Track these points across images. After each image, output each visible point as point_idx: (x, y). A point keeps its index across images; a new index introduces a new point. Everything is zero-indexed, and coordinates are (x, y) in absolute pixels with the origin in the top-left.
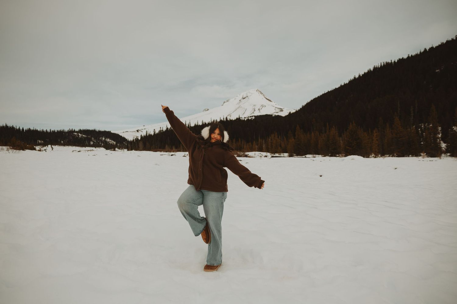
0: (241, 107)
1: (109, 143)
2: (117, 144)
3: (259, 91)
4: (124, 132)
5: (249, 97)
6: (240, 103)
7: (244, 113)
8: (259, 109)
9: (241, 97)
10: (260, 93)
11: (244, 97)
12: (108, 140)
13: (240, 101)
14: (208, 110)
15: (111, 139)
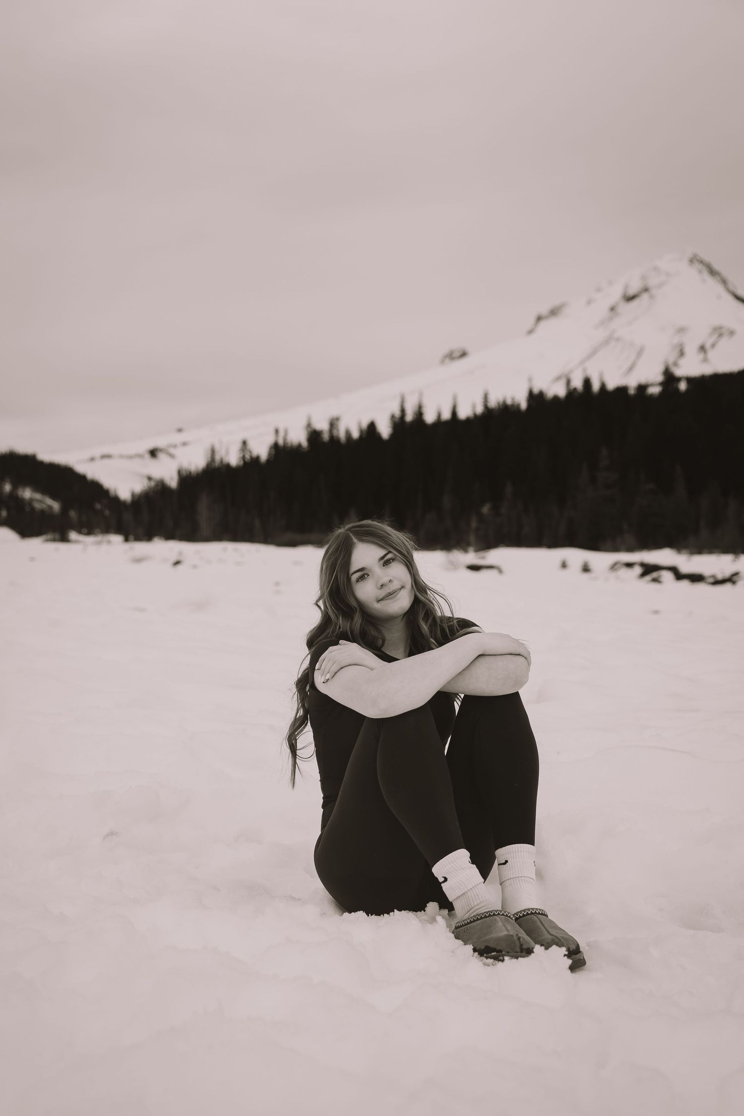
0: (618, 339)
1: (33, 509)
2: (65, 510)
3: (702, 262)
4: (92, 459)
5: (654, 291)
6: (611, 319)
7: (628, 364)
8: (702, 348)
9: (615, 294)
10: (706, 275)
11: (631, 292)
12: (27, 493)
13: (612, 309)
14: (464, 354)
15: (37, 488)
